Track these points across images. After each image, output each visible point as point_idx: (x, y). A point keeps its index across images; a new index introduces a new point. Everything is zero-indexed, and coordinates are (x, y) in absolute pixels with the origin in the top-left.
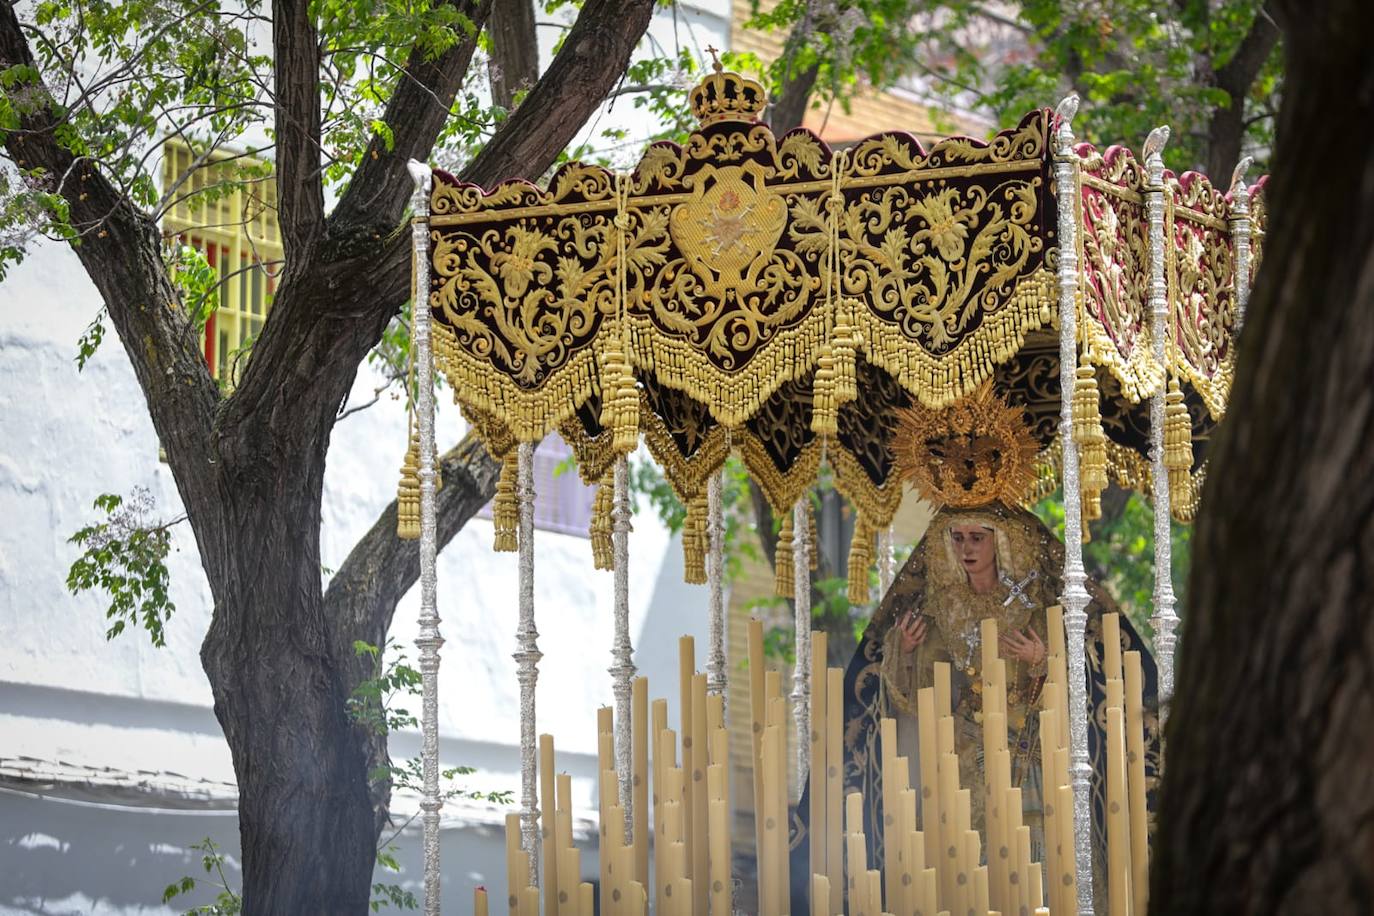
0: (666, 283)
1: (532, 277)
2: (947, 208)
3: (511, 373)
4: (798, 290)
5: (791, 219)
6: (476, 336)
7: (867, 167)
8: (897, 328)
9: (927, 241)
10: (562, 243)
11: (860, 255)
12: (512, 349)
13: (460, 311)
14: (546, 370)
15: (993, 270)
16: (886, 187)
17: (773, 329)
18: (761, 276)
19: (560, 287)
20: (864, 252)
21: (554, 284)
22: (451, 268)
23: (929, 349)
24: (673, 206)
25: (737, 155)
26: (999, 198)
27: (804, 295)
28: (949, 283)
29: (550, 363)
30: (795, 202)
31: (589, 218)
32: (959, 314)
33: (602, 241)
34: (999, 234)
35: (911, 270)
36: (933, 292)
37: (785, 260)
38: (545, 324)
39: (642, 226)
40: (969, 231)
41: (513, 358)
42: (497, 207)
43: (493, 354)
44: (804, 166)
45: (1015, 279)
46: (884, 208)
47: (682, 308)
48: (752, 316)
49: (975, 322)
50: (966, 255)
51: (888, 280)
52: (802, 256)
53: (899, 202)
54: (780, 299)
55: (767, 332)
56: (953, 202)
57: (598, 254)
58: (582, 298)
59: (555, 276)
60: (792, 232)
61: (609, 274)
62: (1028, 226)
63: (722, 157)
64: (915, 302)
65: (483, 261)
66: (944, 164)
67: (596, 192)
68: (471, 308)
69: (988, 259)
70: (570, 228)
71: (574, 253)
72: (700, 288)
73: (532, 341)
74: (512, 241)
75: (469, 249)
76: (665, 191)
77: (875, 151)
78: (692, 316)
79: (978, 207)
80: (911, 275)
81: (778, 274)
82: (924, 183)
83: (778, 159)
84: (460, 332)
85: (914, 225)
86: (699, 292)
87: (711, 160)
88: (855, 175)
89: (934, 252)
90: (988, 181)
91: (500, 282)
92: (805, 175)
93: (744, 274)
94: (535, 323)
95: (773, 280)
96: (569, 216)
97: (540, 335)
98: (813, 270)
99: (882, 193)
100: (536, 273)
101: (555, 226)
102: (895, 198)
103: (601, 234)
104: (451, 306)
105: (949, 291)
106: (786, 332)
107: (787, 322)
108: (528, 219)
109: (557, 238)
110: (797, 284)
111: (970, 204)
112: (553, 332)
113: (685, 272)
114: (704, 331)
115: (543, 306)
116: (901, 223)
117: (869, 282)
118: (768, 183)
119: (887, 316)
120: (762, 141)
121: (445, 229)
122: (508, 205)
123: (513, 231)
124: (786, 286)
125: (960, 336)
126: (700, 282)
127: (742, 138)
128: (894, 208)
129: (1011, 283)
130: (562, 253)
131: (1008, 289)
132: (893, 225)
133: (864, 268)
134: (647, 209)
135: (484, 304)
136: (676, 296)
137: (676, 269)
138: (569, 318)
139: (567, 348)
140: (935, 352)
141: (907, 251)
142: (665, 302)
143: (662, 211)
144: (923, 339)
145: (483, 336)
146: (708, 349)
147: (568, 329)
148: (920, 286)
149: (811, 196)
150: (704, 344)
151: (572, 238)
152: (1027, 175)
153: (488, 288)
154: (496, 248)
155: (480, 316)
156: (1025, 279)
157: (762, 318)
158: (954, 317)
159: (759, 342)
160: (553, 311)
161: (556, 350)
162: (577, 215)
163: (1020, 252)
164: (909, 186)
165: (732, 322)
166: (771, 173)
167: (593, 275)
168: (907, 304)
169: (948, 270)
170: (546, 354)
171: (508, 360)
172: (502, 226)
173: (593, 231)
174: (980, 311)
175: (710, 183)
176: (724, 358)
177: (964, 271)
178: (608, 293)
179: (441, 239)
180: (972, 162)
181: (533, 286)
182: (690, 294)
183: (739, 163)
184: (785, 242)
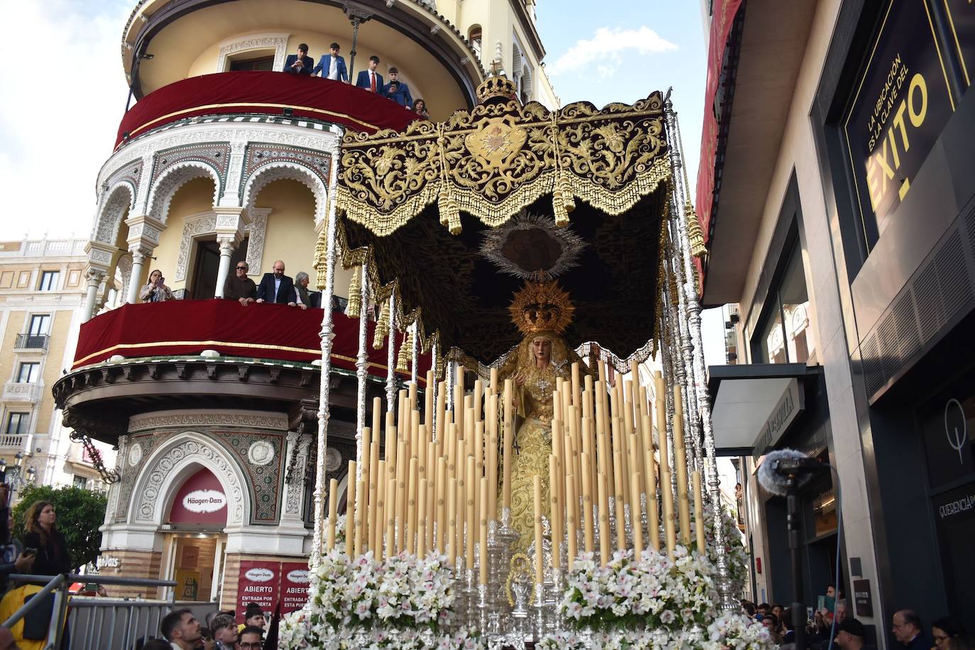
0: (461, 167)
1: (391, 166)
2: (613, 131)
3: (377, 207)
4: (533, 167)
5: (529, 137)
6: (360, 191)
7: (569, 115)
8: (589, 181)
9: (604, 144)
10: (408, 152)
11: (566, 151)
12: (378, 197)
13: (353, 181)
14: (395, 205)
15: (640, 156)
16: (580, 123)
17: (520, 184)
18: (512, 162)
19: (405, 170)
20: (569, 150)
21: (403, 169)
22: (350, 164)
23: (609, 189)
24: (467, 134)
25: (500, 113)
26: (641, 126)
27: (536, 169)
28: (616, 161)
29: (397, 202)
30: (531, 130)
31: (422, 142)
32: (623, 174)
33: (429, 150)
34: (642, 140)
35: (595, 156)
36: (608, 165)
37: (526, 155)
38: (396, 185)
39: (450, 143)
40: (625, 139)
41: (378, 201)
42: (376, 139)
43: (368, 199)
44: (536, 116)
45: (653, 158)
46: (579, 132)
47: (470, 176)
48: (508, 178)
49: (632, 177)
50: (625, 149)
51: (582, 161)
52: (535, 152)
53: (586, 129)
54: (523, 171)
55: (516, 185)
56: (616, 128)
57: (426, 156)
58: (417, 174)
59: (403, 166)
60: (530, 143)
61: (431, 164)
62: (658, 136)
63: (492, 114)
64: (598, 170)
65: (367, 161)
66: (610, 113)
67: (427, 131)
68: (359, 180)
69: (637, 151)
70: (413, 146)
71: (414, 156)
72: (480, 168)
73: (389, 193)
74: (382, 152)
75: (360, 156)
76: (463, 129)
77: (573, 109)
78: (475, 180)
79: (629, 129)
80: (595, 158)
81: (522, 161)
82: (599, 121)
83: (522, 114)
84: (352, 190)
85: (595, 138)
86: (479, 169)
87: (487, 115)
88: (563, 119)
89: (608, 149)
90: (634, 119)
91: (374, 169)
92: (536, 119)
93: (504, 161)
94: (391, 185)
95: (519, 163)
96: (413, 141)
97: (393, 191)
98: (541, 158)
99: (577, 126)
100: (393, 165)
101: (405, 145)
102: (584, 128)
103: (428, 148)
104: (349, 179)
105: (616, 165)
106: (526, 186)
107: (527, 181)
108: (391, 143)
109: (406, 150)
110: (532, 164)
111: (625, 128)
112: (401, 188)
113: (473, 161)
114: (482, 186)
115: (396, 178)
116: (588, 137)
117: (572, 163)
118: (516, 123)
119: (583, 176)
120: (513, 107)
121: (348, 149)
122: (382, 138)
123: (383, 148)
124: (526, 166)
125: (625, 183)
126: (480, 165)
127: (503, 106)
128: (584, 131)
129: (652, 160)
130: (408, 156)
131: (650, 163)
132: (584, 139)
133: (570, 157)
134: (453, 137)
135: (365, 179)
136: (467, 171)
137: (467, 160)
138: (409, 183)
139: (407, 196)
140: (612, 190)
141: (592, 148)
142: (461, 174)
143: (461, 137)
144: (604, 185)
145: (363, 191)
146: (484, 193)
147: (408, 187)
148: (601, 163)
149: (539, 128)
150: (482, 191)
151: (413, 150)
152: (656, 116)
153: (368, 172)
154: (374, 155)
155: (363, 183)
156: (659, 158)
157: (513, 179)
158: (620, 176)
159: (512, 189)
160: (401, 180)
161: (401, 196)
162: (417, 140)
163: (655, 147)
164: (592, 122)
165: (497, 181)
166: (518, 119)
167: (423, 164)
168: (593, 170)
169: (615, 155)
170: (396, 198)
171: (376, 202)
172: (377, 147)
173: (424, 146)
174: (634, 173)
175: (486, 124)
176: (492, 197)
177: (624, 156)
178: (430, 171)
179: (346, 153)
180: (625, 112)
181: (392, 169)
182: (474, 170)
183: (502, 116)
184: (526, 146)
